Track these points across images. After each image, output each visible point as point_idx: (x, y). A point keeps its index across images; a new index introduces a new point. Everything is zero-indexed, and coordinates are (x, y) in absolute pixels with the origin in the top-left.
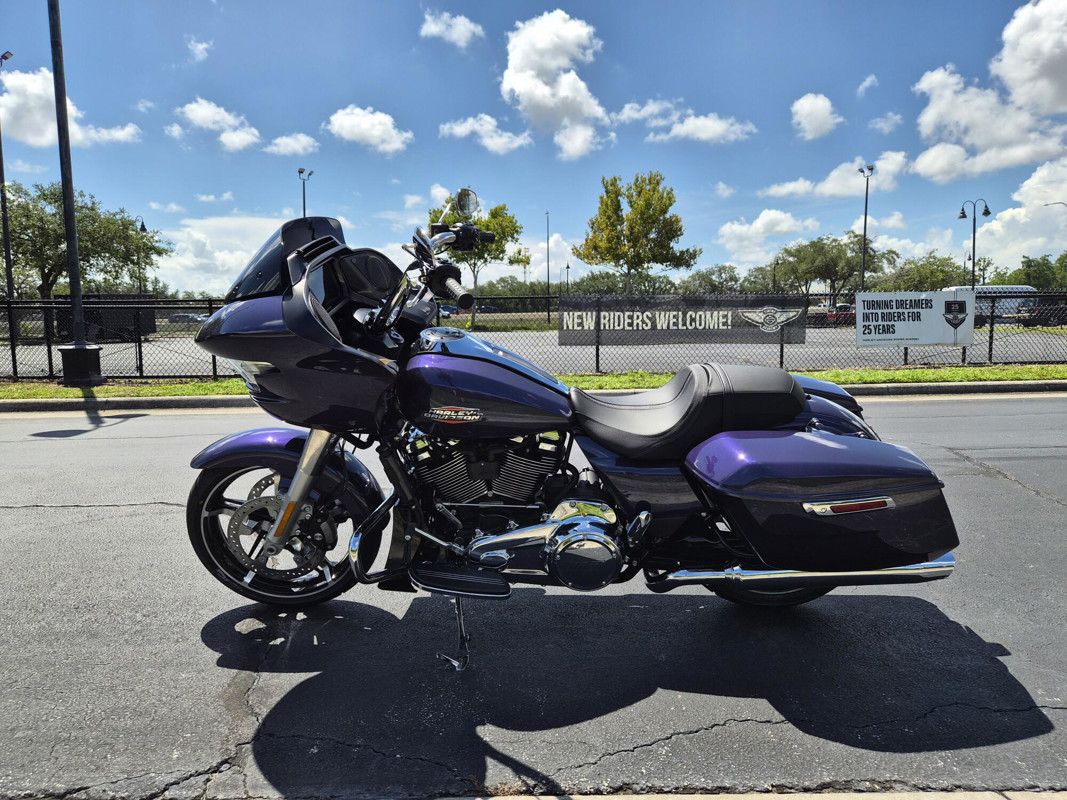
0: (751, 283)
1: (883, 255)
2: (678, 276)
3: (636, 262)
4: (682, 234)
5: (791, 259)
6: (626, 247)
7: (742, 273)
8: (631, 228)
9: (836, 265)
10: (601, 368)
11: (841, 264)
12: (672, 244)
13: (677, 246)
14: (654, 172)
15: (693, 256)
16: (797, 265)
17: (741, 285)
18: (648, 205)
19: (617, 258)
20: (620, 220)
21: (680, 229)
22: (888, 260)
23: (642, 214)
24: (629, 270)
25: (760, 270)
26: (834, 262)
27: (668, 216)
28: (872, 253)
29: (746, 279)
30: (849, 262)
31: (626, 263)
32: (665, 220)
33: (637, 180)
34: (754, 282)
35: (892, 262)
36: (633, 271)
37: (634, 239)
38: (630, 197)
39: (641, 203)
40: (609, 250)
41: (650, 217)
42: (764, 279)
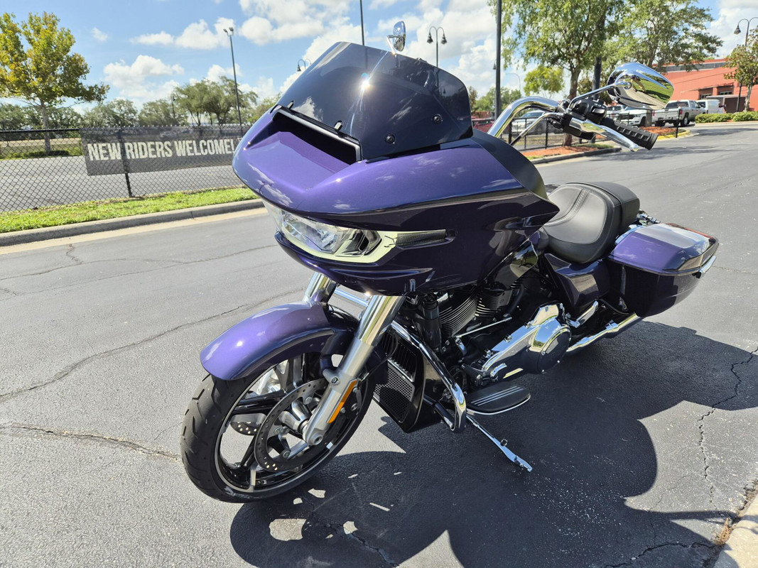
0: (147, 115)
1: (248, 95)
2: (81, 108)
3: (49, 95)
4: (88, 72)
5: (183, 96)
6: (36, 81)
7: (139, 106)
8: (37, 65)
9: (217, 101)
10: (134, 194)
11: (222, 102)
12: (80, 80)
13: (86, 82)
14: (49, 13)
15: (102, 91)
16: (189, 101)
17: (140, 117)
18: (49, 44)
19: (28, 91)
20: (23, 56)
21: (86, 68)
22: (251, 99)
23: (45, 51)
24: (42, 102)
25: (152, 104)
26: (216, 100)
27: (70, 54)
28: (240, 94)
29: (143, 112)
30: (226, 100)
31: (39, 96)
32: (69, 58)
33: (31, 18)
34: (150, 114)
35: (254, 101)
36: (46, 103)
37: (43, 74)
38: (27, 34)
39: (43, 42)
40: (19, 83)
41: (53, 55)
42: (157, 112)
